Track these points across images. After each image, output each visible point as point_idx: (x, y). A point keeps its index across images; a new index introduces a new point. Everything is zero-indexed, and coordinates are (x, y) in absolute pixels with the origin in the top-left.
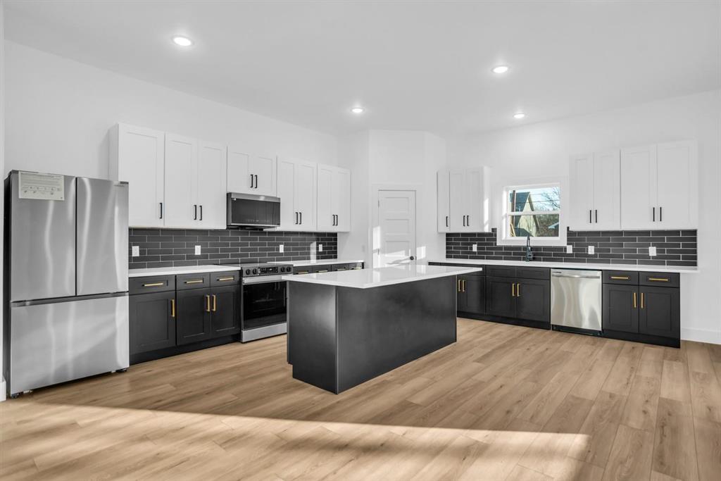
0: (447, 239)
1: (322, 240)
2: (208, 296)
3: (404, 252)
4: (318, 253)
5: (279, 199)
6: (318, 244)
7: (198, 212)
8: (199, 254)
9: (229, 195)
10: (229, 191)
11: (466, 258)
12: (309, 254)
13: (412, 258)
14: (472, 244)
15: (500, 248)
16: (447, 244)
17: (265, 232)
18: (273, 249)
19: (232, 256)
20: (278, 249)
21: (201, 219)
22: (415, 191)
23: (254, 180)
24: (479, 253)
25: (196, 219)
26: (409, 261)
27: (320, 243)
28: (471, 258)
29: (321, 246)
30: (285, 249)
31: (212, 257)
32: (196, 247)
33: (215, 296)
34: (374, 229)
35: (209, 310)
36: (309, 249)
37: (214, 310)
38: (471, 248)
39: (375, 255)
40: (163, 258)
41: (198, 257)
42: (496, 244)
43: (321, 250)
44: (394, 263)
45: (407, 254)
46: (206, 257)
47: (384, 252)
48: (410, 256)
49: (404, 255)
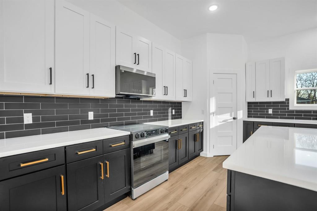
0: (248, 106)
1: (175, 106)
2: (102, 164)
3: (229, 114)
4: (172, 115)
5: (155, 74)
6: (172, 110)
7: (90, 80)
8: (92, 118)
9: (117, 68)
10: (118, 64)
11: (264, 117)
12: (168, 116)
13: (234, 118)
14: (268, 109)
15: (293, 111)
16: (248, 109)
17: (141, 101)
18: (146, 114)
19: (119, 119)
20: (150, 113)
21: (93, 88)
22: (236, 74)
23: (137, 58)
24: (273, 115)
25: (88, 87)
26: (233, 120)
27: (173, 109)
28: (267, 118)
29: (174, 111)
30: (154, 113)
31: (102, 121)
32: (89, 113)
33: (108, 163)
34: (211, 99)
35: (102, 177)
36: (168, 113)
37: (108, 176)
38: (268, 112)
39: (211, 116)
40: (58, 124)
41: (91, 121)
42: (288, 109)
43: (174, 113)
44: (223, 121)
45: (231, 116)
46: (98, 121)
47: (217, 115)
48: (233, 117)
49: (229, 117)
